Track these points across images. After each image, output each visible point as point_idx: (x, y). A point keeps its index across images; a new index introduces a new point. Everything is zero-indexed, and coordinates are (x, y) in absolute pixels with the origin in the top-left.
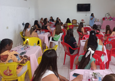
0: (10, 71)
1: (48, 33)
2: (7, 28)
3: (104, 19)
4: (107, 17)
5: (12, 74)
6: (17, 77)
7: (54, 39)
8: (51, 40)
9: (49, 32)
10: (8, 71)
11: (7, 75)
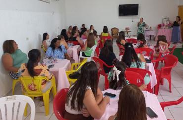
0: (35, 86)
1: (77, 46)
2: (27, 39)
3: (159, 26)
4: (165, 24)
5: (36, 90)
6: (42, 94)
7: (85, 54)
8: (81, 56)
9: (79, 44)
10: (33, 86)
11: (31, 90)
